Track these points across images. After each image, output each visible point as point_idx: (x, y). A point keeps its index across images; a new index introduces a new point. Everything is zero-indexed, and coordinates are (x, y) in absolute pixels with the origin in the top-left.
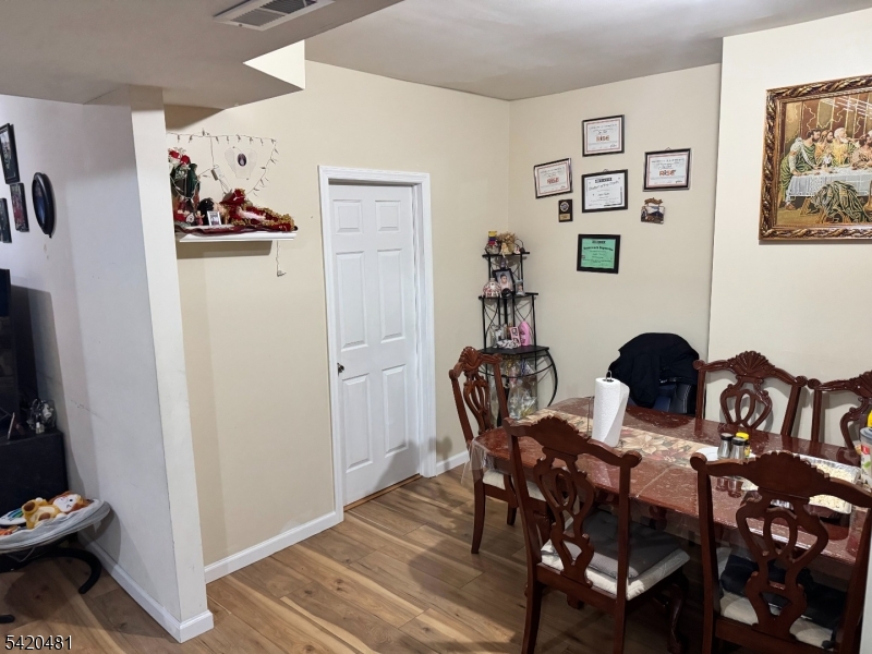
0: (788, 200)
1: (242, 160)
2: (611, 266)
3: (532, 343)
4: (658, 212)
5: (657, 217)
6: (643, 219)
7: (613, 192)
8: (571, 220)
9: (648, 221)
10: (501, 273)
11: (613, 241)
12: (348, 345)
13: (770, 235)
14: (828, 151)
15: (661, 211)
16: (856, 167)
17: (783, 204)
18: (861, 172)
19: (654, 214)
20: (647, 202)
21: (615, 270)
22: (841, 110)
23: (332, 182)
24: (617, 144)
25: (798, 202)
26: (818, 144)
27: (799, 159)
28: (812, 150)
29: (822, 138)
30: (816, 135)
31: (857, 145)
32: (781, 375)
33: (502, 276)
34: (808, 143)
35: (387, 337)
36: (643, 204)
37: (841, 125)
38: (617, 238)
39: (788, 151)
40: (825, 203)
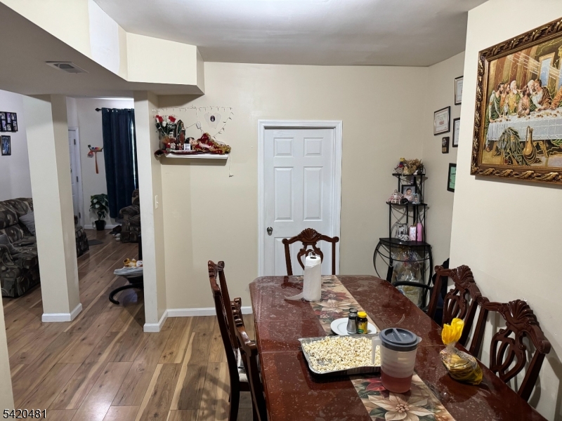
0: (487, 143)
1: (213, 118)
3: (414, 239)
8: (447, 152)
10: (408, 187)
12: (278, 219)
14: (507, 101)
16: (520, 115)
18: (522, 119)
22: (515, 65)
23: (266, 128)
26: (502, 95)
27: (493, 109)
28: (499, 101)
29: (505, 89)
30: (502, 86)
31: (522, 95)
33: (408, 189)
34: (497, 95)
35: (307, 219)
39: (489, 102)
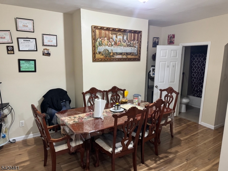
0: (98, 52)
2: (33, 70)
4: (49, 53)
5: (48, 54)
6: (43, 55)
7: (31, 45)
8: (14, 54)
9: (45, 55)
11: (33, 62)
13: (95, 60)
14: (104, 42)
15: (49, 52)
16: (109, 46)
17: (97, 53)
18: (109, 47)
19: (47, 53)
20: (44, 49)
21: (35, 71)
22: (106, 34)
24: (31, 29)
25: (100, 53)
26: (102, 40)
27: (99, 43)
28: (101, 41)
29: (103, 39)
30: (102, 38)
31: (109, 42)
32: (100, 91)
34: (101, 40)
36: (43, 50)
37: (106, 37)
38: (35, 61)
39: (97, 41)
40: (104, 53)
